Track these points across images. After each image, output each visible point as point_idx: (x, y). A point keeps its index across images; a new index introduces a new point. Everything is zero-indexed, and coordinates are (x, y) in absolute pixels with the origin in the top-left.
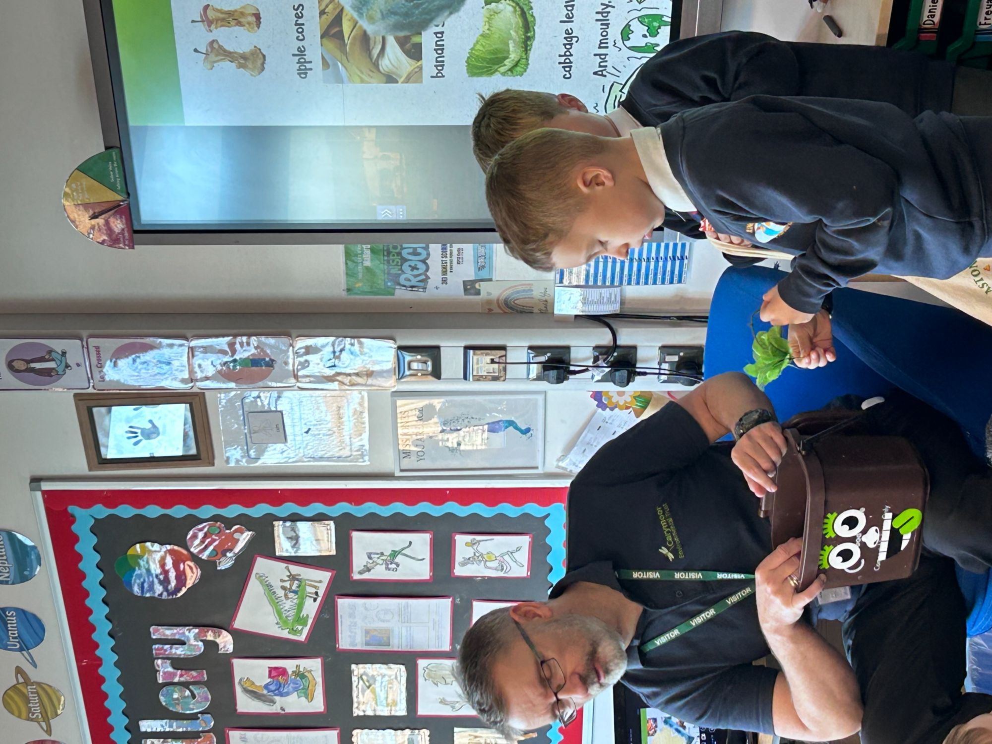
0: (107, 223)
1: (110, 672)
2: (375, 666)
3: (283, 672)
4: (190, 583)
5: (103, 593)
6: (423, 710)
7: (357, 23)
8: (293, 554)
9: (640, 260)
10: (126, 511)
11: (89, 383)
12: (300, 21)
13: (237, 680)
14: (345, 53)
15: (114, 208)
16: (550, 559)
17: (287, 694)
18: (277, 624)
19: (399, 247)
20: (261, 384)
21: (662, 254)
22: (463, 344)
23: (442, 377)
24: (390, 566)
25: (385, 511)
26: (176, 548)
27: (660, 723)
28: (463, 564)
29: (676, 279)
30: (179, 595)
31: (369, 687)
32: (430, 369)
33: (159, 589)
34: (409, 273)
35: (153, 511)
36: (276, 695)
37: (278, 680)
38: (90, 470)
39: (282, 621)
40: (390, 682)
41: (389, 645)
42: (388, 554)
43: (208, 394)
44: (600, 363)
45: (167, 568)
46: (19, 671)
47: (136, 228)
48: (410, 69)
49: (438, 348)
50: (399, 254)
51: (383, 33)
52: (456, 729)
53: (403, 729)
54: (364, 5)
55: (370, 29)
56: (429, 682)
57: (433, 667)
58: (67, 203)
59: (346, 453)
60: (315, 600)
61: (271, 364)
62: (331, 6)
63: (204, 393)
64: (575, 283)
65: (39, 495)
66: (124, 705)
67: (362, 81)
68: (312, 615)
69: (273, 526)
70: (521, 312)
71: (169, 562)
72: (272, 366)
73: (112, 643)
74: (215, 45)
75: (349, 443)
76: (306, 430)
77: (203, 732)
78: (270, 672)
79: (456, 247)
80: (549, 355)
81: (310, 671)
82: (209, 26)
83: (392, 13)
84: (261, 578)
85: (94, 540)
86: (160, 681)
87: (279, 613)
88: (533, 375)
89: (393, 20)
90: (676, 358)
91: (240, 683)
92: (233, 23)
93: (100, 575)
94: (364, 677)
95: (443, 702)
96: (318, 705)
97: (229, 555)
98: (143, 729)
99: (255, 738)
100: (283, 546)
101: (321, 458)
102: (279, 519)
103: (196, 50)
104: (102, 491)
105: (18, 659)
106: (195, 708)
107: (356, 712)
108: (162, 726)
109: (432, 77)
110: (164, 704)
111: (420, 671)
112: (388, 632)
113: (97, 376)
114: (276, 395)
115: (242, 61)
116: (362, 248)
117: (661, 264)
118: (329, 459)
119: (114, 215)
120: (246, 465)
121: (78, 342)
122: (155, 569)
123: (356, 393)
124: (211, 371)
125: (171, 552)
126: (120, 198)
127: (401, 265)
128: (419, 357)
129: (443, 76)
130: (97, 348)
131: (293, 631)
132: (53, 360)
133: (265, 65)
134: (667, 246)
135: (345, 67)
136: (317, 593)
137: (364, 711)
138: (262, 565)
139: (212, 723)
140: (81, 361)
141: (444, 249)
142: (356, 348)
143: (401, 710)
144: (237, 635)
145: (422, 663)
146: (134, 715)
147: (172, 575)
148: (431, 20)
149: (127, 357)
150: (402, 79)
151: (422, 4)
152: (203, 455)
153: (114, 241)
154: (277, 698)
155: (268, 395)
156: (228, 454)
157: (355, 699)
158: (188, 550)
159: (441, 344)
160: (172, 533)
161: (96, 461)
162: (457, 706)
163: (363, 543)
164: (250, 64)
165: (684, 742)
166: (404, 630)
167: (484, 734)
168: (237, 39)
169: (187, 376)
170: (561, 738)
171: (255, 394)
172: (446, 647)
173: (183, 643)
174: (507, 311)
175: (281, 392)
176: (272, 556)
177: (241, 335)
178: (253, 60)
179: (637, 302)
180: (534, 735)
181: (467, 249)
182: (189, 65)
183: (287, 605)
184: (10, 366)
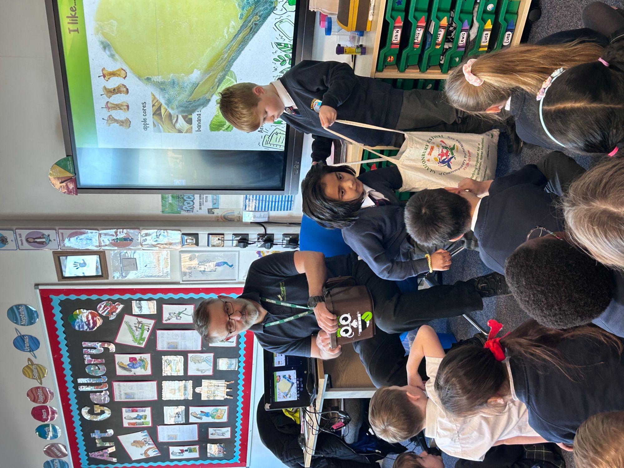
0: (67, 185)
1: (66, 360)
2: (171, 356)
3: (135, 359)
4: (98, 325)
5: (63, 329)
6: (190, 373)
7: (166, 110)
8: (139, 314)
9: (275, 202)
10: (73, 297)
11: (59, 247)
12: (145, 109)
13: (116, 363)
14: (162, 121)
15: (70, 179)
17: (137, 368)
18: (133, 341)
19: (183, 196)
20: (127, 248)
21: (284, 199)
22: (207, 233)
23: (199, 245)
24: (178, 318)
25: (176, 297)
26: (93, 311)
27: (281, 377)
29: (289, 209)
30: (94, 330)
31: (169, 365)
32: (194, 242)
33: (86, 327)
34: (186, 205)
35: (84, 297)
38: (59, 281)
39: (135, 340)
40: (177, 363)
41: (177, 348)
42: (177, 313)
43: (106, 252)
44: (260, 240)
45: (89, 319)
46: (29, 360)
47: (78, 187)
48: (187, 128)
49: (197, 234)
50: (183, 198)
51: (177, 114)
52: (203, 380)
53: (182, 381)
54: (170, 103)
55: (172, 112)
56: (193, 363)
57: (194, 357)
58: (50, 177)
59: (161, 274)
60: (148, 331)
61: (131, 240)
62: (156, 104)
63: (105, 251)
64: (250, 210)
65: (38, 291)
66: (71, 373)
67: (169, 132)
68: (147, 337)
69: (132, 303)
70: (230, 221)
71: (90, 317)
73: (67, 348)
74: (111, 117)
75: (162, 270)
76: (145, 265)
77: (103, 383)
78: (130, 359)
79: (205, 196)
80: (241, 237)
81: (146, 359)
82: (109, 109)
83: (180, 106)
84: (126, 323)
85: (60, 308)
86: (86, 363)
87: (134, 336)
88: (234, 245)
89: (181, 109)
90: (289, 239)
91: (118, 363)
92: (118, 109)
93: (63, 322)
94: (167, 361)
95: (198, 370)
96: (149, 372)
97: (114, 314)
98: (79, 382)
99: (124, 386)
100: (136, 311)
101: (151, 276)
102: (134, 300)
103: (103, 119)
104: (63, 289)
105: (29, 355)
106: (100, 374)
107: (164, 374)
108: (86, 381)
109: (196, 131)
110: (87, 372)
111: (189, 358)
112: (177, 344)
113: (62, 245)
114: (134, 252)
115: (121, 123)
116: (168, 196)
117: (283, 203)
118: (155, 276)
119: (70, 182)
120: (121, 279)
121: (54, 231)
122: (84, 319)
123: (165, 251)
124: (108, 243)
125: (91, 313)
126: (72, 175)
127: (184, 202)
128: (190, 238)
129: (200, 131)
130: (62, 234)
131: (139, 343)
132: (44, 238)
133: (131, 125)
134: (285, 196)
135: (162, 127)
136: (149, 329)
137: (167, 374)
138: (127, 318)
139: (107, 379)
140: (56, 239)
141: (200, 196)
142: (166, 234)
143: (181, 373)
144: (117, 345)
145: (190, 355)
146: (75, 377)
147: (91, 322)
148: (196, 109)
149: (74, 237)
150: (185, 131)
151: (192, 103)
152: (104, 275)
153: (70, 192)
154: (133, 369)
155: (130, 252)
156: (114, 275)
157: (163, 370)
158: (98, 312)
159: (199, 233)
160: (91, 305)
161: (61, 277)
162: (203, 371)
163: (167, 309)
164: (124, 125)
165: (290, 385)
166: (183, 342)
167: (214, 382)
168: (120, 115)
169: (98, 244)
170: (243, 383)
171: (125, 251)
172: (200, 349)
173: (95, 348)
174: (224, 220)
175: (136, 251)
176: (131, 314)
177: (120, 229)
178: (126, 123)
179: (274, 217)
180: (233, 382)
181: (209, 196)
182: (100, 125)
183: (137, 333)
184: (27, 240)
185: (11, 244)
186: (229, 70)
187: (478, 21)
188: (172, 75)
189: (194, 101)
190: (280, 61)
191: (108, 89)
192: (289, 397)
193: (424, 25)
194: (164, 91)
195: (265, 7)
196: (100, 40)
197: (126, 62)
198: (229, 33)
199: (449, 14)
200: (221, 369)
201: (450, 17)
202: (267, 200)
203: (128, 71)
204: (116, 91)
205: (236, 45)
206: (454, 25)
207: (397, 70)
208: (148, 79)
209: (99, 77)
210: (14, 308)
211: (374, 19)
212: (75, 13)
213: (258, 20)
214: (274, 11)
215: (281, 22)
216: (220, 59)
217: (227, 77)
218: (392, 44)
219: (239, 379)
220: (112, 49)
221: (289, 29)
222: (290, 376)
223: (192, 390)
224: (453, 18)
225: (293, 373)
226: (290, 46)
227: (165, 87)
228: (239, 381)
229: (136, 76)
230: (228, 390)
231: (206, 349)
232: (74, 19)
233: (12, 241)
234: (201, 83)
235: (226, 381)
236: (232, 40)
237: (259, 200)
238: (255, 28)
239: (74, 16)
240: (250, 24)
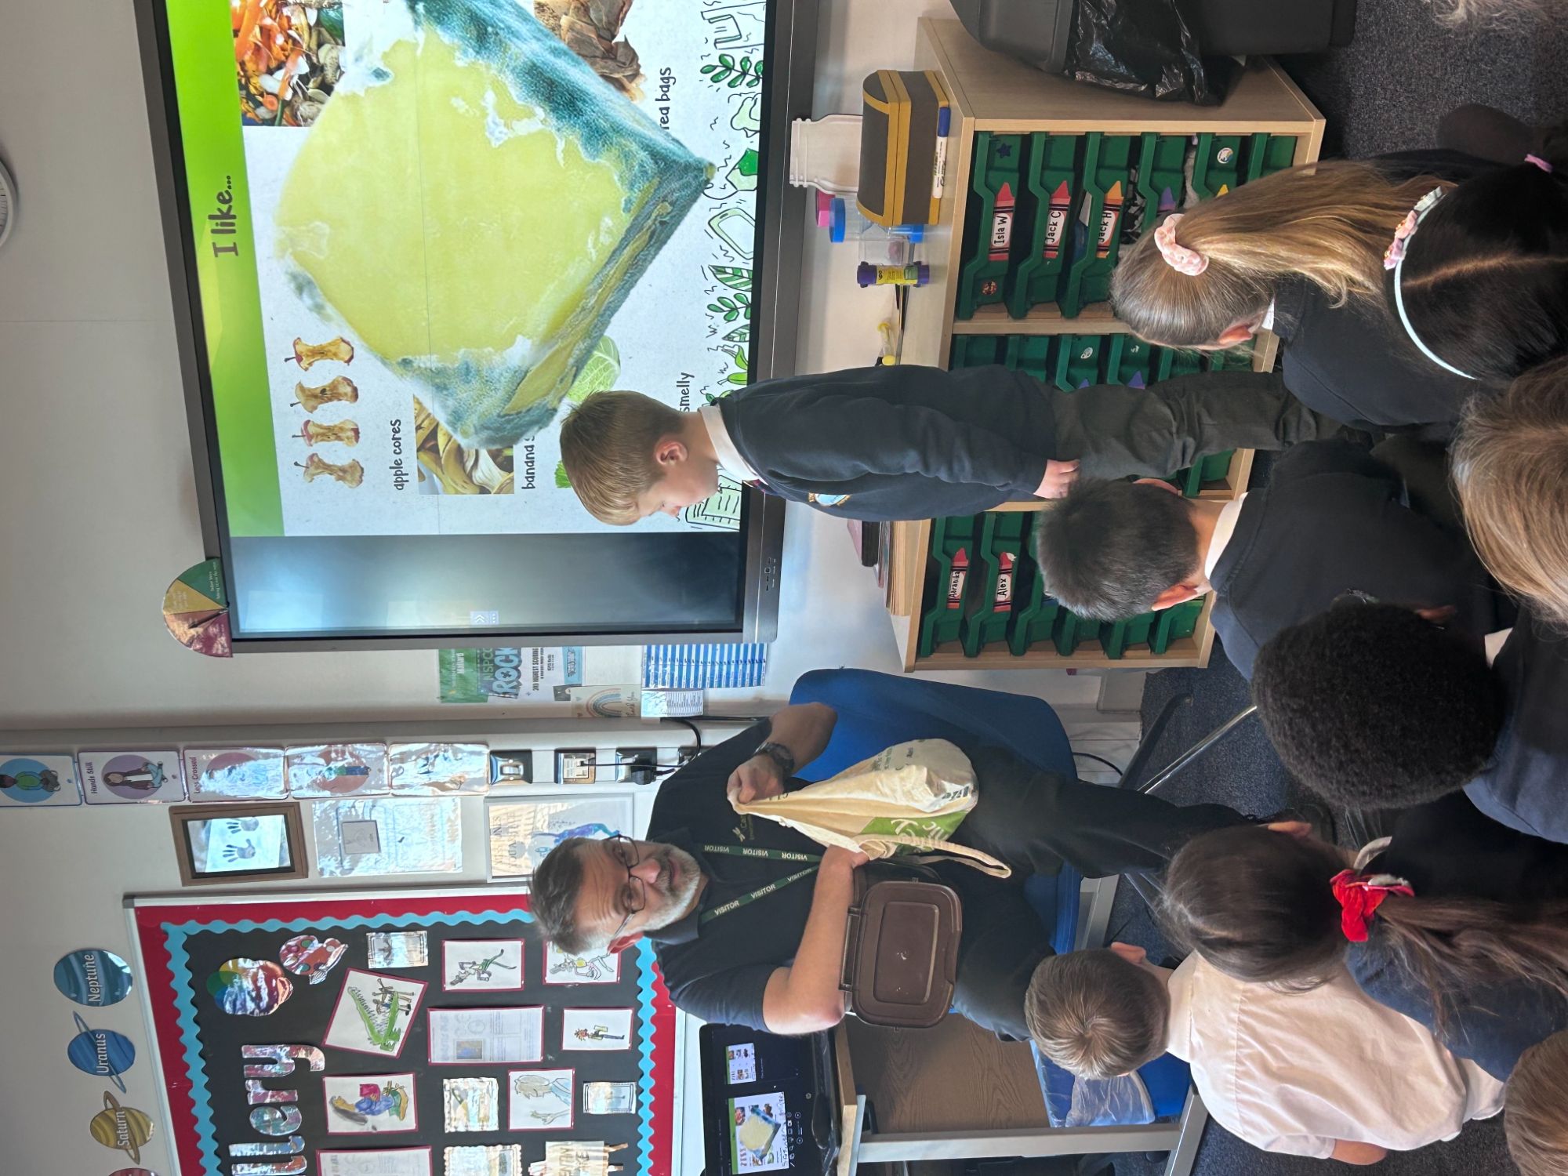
0: (206, 630)
1: (200, 1094)
2: (466, 1080)
3: (374, 1089)
4: (282, 1000)
5: (195, 1012)
6: (515, 1124)
7: (450, 437)
8: (386, 966)
9: (721, 663)
11: (185, 794)
12: (397, 436)
13: (328, 1099)
14: (441, 466)
15: (213, 617)
16: (639, 963)
17: (379, 1112)
18: (369, 1039)
19: (492, 655)
20: (355, 792)
21: (741, 658)
22: (554, 748)
23: (534, 781)
24: (482, 976)
25: (477, 919)
26: (269, 964)
27: (748, 1112)
28: (554, 972)
29: (755, 681)
30: (271, 1012)
31: (460, 1102)
32: (522, 773)
33: (251, 1006)
34: (501, 680)
35: (246, 926)
36: (368, 1113)
37: (370, 1099)
38: (184, 884)
39: (374, 1036)
40: (482, 1097)
41: (481, 1058)
42: (481, 963)
43: (303, 804)
45: (259, 984)
46: (108, 1096)
47: (235, 636)
48: (502, 480)
49: (529, 752)
50: (492, 661)
51: (476, 446)
52: (548, 1144)
53: (494, 1145)
54: (458, 420)
55: (463, 442)
56: (521, 1096)
57: (525, 1079)
58: (165, 613)
59: (439, 861)
60: (407, 1013)
61: (365, 771)
62: (426, 423)
63: (298, 803)
64: (660, 686)
65: (132, 912)
66: (213, 1129)
67: (457, 492)
68: (404, 1029)
69: (367, 938)
70: (611, 716)
71: (261, 974)
72: (366, 773)
73: (203, 1064)
74: (316, 459)
75: (441, 851)
76: (399, 839)
77: (293, 1155)
78: (362, 1090)
79: (546, 652)
80: (636, 756)
81: (402, 1088)
82: (310, 440)
83: (484, 427)
84: (353, 992)
85: (186, 957)
86: (251, 1102)
87: (371, 1028)
88: (622, 777)
89: (485, 434)
91: (331, 1102)
92: (332, 437)
93: (192, 994)
94: (456, 1092)
95: (535, 1115)
96: (409, 1123)
97: (322, 968)
98: (233, 1154)
99: (346, 1159)
100: (377, 961)
101: (415, 868)
102: (372, 930)
103: (296, 464)
104: (195, 907)
105: (106, 1083)
106: (286, 1130)
107: (449, 1128)
108: (252, 1150)
109: (523, 488)
110: (254, 1126)
111: (512, 1084)
112: (480, 1044)
113: (193, 789)
114: (371, 804)
115: (341, 474)
116: (456, 658)
117: (741, 667)
119: (214, 624)
120: (339, 875)
121: (174, 754)
122: (248, 984)
123: (449, 801)
124: (307, 780)
125: (264, 968)
126: (219, 607)
127: (494, 672)
128: (511, 761)
129: (533, 487)
130: (194, 760)
131: (385, 1046)
132: (149, 772)
133: (363, 478)
134: (746, 647)
135: (441, 480)
136: (409, 1007)
137: (456, 1128)
138: (355, 978)
139: (303, 1145)
140: (177, 773)
141: (535, 653)
142: (450, 754)
143: (493, 1125)
145: (514, 1075)
146: (224, 1140)
147: (264, 993)
148: (522, 434)
149: (223, 768)
150: (495, 490)
151: (513, 420)
152: (297, 867)
154: (369, 1117)
155: (362, 804)
156: (319, 867)
157: (447, 1115)
158: (280, 964)
159: (533, 748)
160: (266, 947)
161: (190, 875)
162: (549, 1118)
163: (456, 952)
164: (348, 477)
165: (770, 1129)
166: (496, 1041)
167: (577, 1147)
168: (336, 453)
169: (282, 788)
170: (652, 1147)
171: (350, 802)
172: (538, 1058)
173: (274, 1062)
174: (596, 715)
175: (375, 801)
176: (364, 968)
177: (336, 743)
178: (351, 473)
179: (717, 704)
180: (625, 1146)
181: (556, 652)
182: (290, 479)
183: (380, 1019)
184: (106, 779)
185: (68, 790)
186: (602, 335)
187: (1195, 189)
188: (462, 351)
189: (517, 414)
190: (724, 311)
191: (309, 390)
192: (769, 1163)
193: (1067, 201)
194: (445, 392)
195: (684, 180)
196: (290, 271)
197: (351, 323)
198: (600, 245)
199: (1125, 173)
200: (592, 1112)
201: (1130, 182)
202: (701, 659)
203: (356, 343)
204: (326, 394)
205: (617, 275)
206: (1139, 200)
207: (1006, 314)
208: (406, 363)
209: (287, 360)
210: (73, 959)
211: (947, 196)
212: (230, 208)
213: (669, 213)
214: (706, 191)
215: (723, 215)
216: (578, 310)
217: (597, 354)
218: (992, 250)
219: (641, 1137)
220: (319, 290)
221: (743, 233)
222: (769, 1108)
223: (520, 1170)
224: (1135, 184)
225: (776, 1101)
226: (745, 274)
227: (447, 382)
228: (640, 1145)
229: (376, 356)
230: (613, 1169)
231: (554, 1055)
232: (225, 220)
233: (69, 781)
234: (533, 368)
235: (606, 1144)
236: (607, 263)
237: (681, 661)
238: (662, 231)
239: (226, 215)
240: (650, 222)
